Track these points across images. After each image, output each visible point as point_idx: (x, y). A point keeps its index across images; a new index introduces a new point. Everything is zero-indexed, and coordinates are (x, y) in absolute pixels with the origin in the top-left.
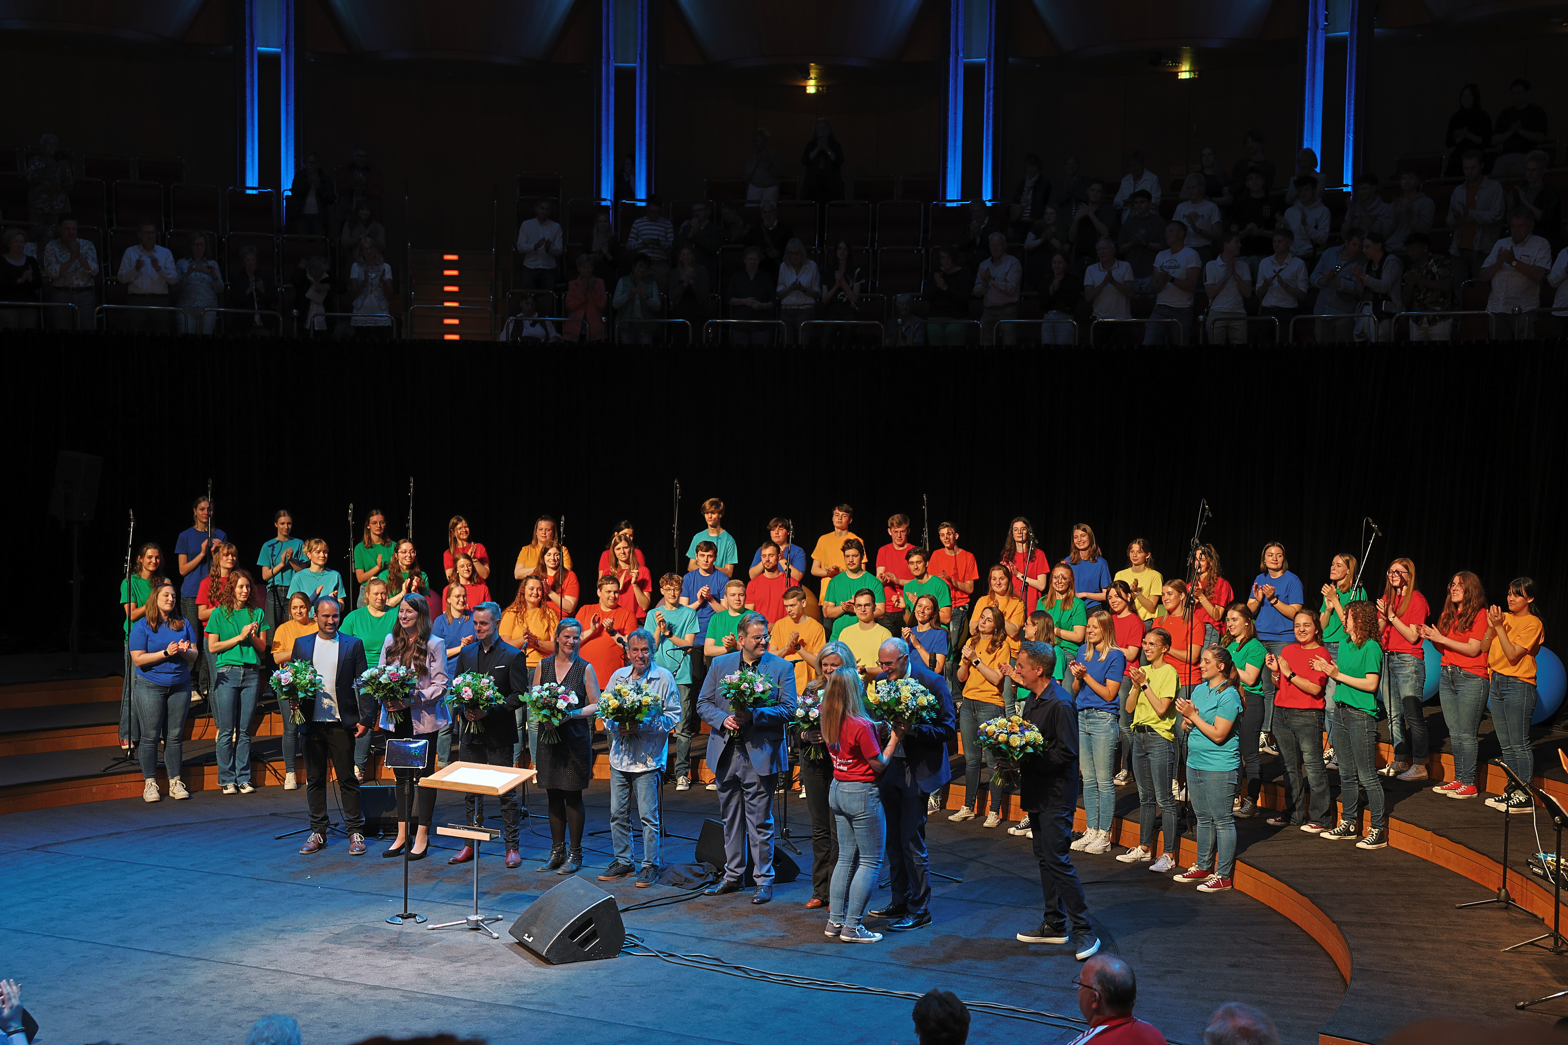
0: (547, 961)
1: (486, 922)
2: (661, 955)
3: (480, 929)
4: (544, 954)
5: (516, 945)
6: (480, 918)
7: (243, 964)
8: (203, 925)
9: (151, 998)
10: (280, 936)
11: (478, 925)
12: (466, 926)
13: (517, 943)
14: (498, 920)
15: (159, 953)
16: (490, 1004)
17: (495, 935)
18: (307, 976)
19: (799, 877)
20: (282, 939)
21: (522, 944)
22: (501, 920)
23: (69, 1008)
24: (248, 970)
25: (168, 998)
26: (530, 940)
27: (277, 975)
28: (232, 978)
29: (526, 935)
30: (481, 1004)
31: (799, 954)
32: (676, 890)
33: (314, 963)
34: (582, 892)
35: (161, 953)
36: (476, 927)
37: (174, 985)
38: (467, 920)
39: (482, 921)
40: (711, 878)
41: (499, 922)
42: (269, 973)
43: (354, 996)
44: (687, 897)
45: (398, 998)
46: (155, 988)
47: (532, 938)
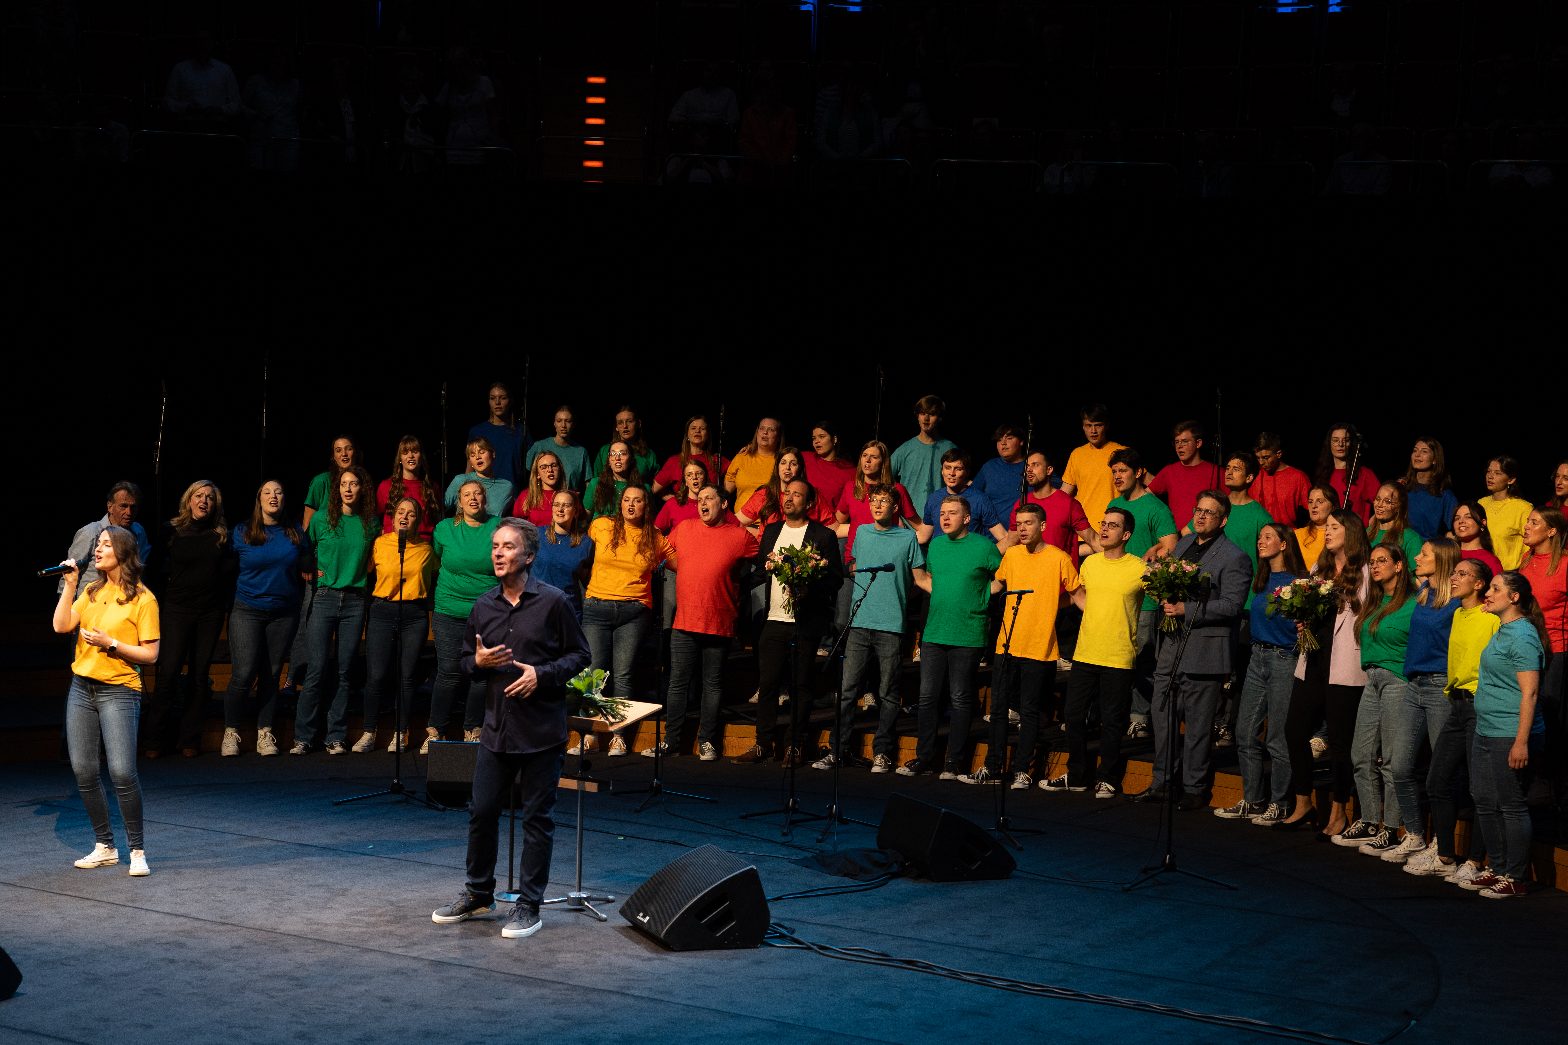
0: (665, 944)
1: (591, 902)
2: (815, 947)
3: (584, 910)
4: (662, 936)
5: (629, 929)
6: (585, 896)
7: (278, 931)
8: (234, 890)
9: (162, 960)
10: (329, 905)
11: (581, 904)
12: (565, 906)
13: (630, 927)
14: (609, 901)
15: (176, 915)
16: (586, 988)
17: (604, 916)
18: (358, 947)
19: (1015, 872)
20: (331, 908)
21: (637, 927)
22: (612, 901)
23: (62, 964)
24: (285, 937)
25: (183, 961)
26: (646, 920)
27: (320, 946)
28: (265, 944)
29: (641, 914)
30: (574, 987)
31: (1001, 956)
32: (848, 882)
33: (368, 935)
34: (715, 862)
35: (178, 916)
36: (578, 907)
37: (191, 949)
38: (569, 897)
39: (587, 899)
40: (895, 868)
41: (609, 905)
42: (309, 942)
43: (415, 970)
44: (861, 888)
45: (469, 976)
46: (166, 950)
47: (648, 918)
